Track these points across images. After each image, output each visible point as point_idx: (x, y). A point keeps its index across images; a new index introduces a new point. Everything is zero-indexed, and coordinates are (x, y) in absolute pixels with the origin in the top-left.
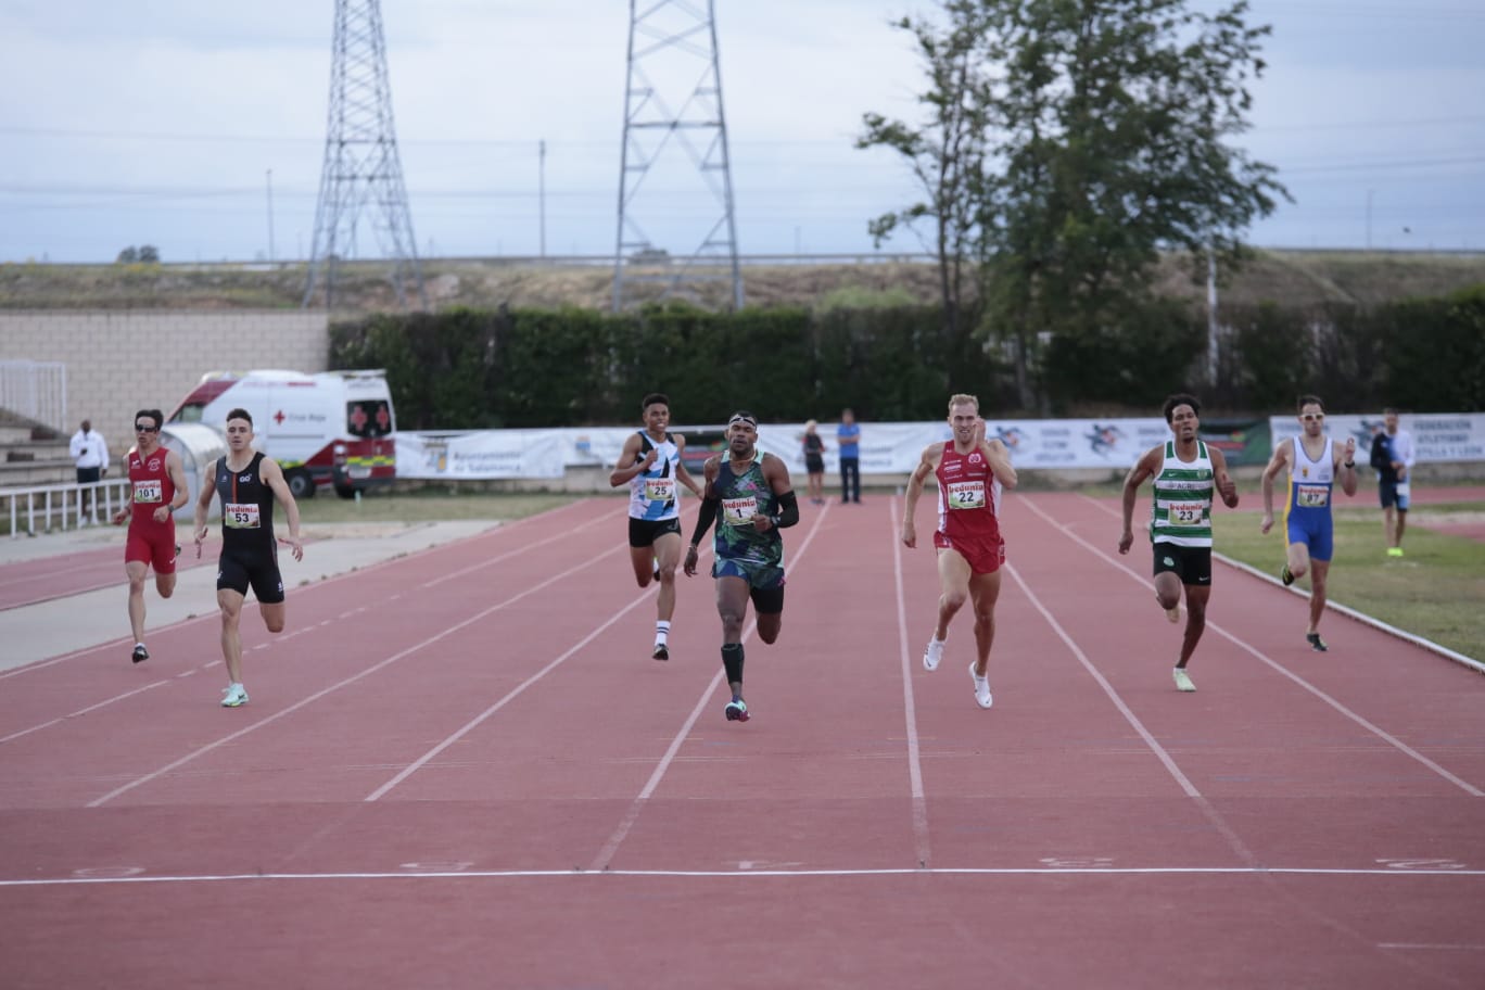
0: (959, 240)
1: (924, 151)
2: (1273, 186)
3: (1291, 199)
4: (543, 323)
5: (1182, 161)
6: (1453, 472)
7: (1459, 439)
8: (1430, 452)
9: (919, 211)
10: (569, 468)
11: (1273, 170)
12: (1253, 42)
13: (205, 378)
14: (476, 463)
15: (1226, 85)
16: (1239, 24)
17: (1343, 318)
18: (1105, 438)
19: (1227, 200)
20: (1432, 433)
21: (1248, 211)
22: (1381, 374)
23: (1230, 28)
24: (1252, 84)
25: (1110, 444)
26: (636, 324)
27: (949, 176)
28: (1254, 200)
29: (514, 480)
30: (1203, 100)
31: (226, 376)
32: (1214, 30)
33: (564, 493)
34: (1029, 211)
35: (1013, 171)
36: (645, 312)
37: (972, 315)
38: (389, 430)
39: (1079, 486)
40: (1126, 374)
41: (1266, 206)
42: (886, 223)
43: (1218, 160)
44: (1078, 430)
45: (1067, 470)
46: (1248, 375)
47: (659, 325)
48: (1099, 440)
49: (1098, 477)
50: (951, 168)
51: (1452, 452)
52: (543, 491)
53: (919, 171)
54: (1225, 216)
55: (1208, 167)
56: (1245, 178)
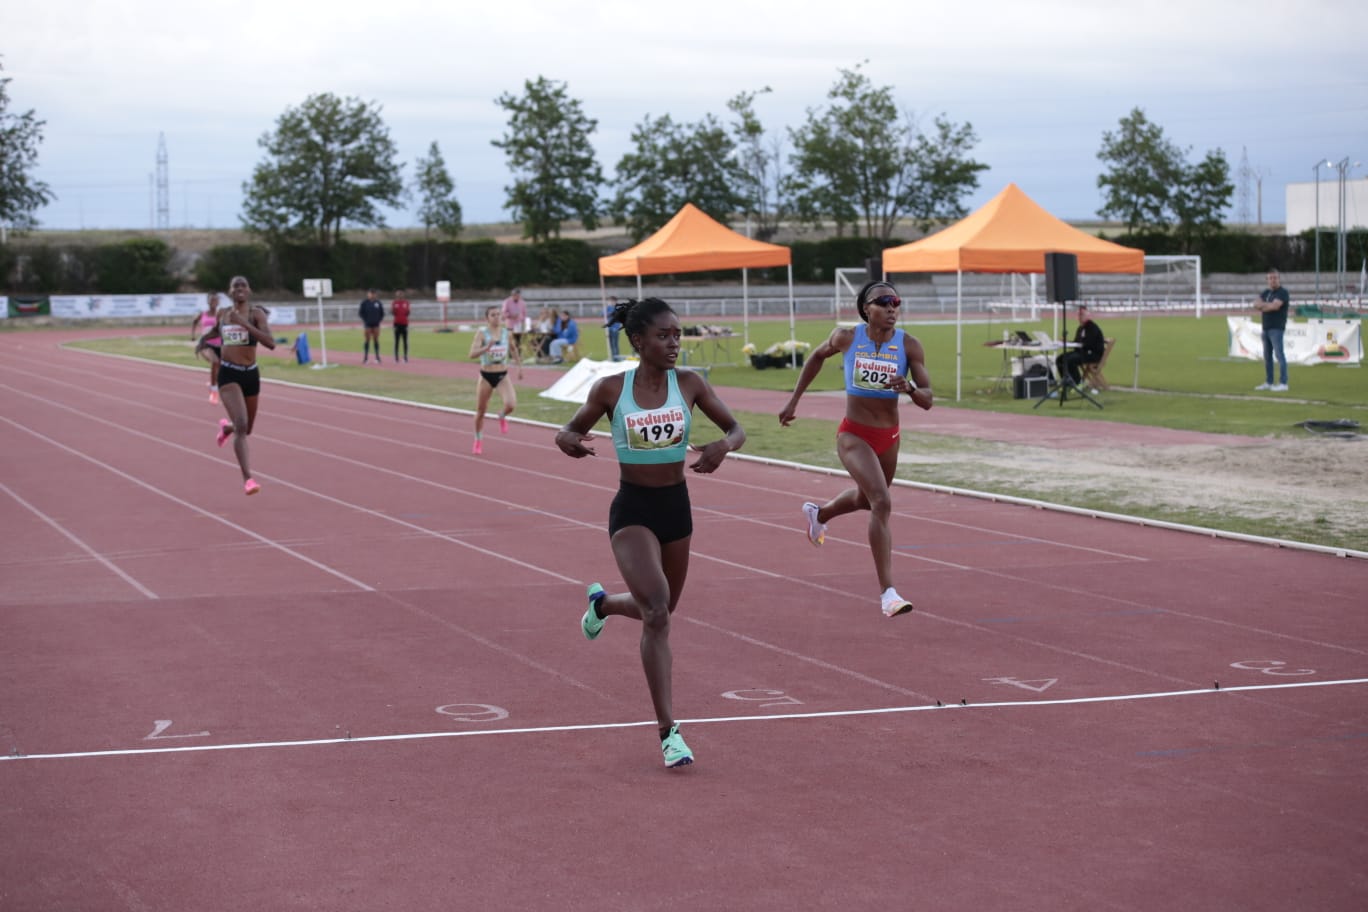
2: (48, 192)
3: (55, 198)
5: (6, 180)
7: (131, 306)
11: (46, 185)
12: (39, 127)
15: (27, 147)
16: (31, 120)
17: (77, 251)
19: (26, 198)
21: (36, 204)
22: (94, 278)
23: (27, 121)
24: (37, 147)
28: (37, 197)
30: (15, 154)
32: (20, 122)
41: (45, 201)
43: (22, 180)
46: (35, 277)
54: (26, 205)
55: (18, 184)
56: (35, 189)
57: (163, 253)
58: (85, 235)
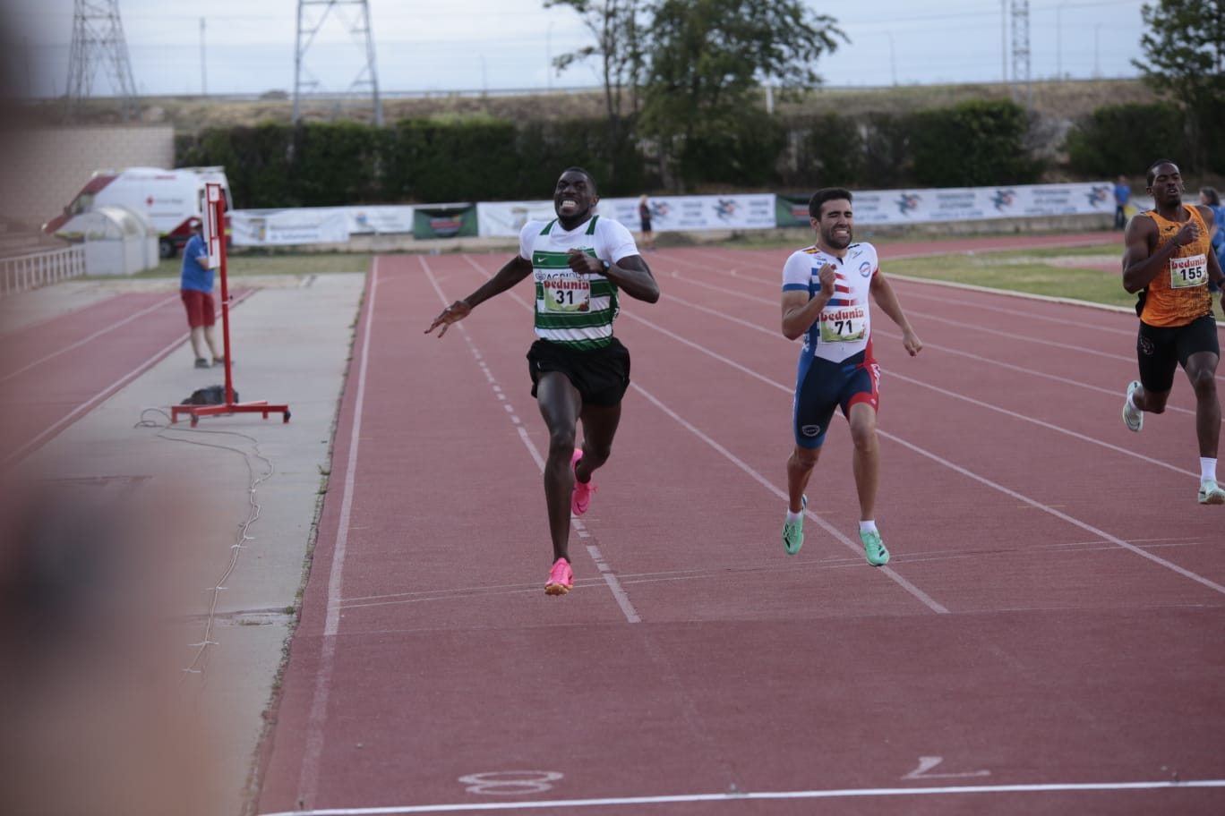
0: (619, 71)
1: (591, 9)
2: (837, 31)
3: (848, 41)
4: (328, 133)
5: (771, 14)
6: (965, 229)
7: (966, 205)
8: (947, 215)
9: (589, 51)
10: (353, 235)
11: (834, 20)
13: (95, 174)
14: (287, 233)
17: (881, 122)
18: (727, 209)
19: (801, 42)
20: (949, 202)
21: (818, 50)
22: (909, 162)
25: (730, 212)
26: (392, 133)
27: (610, 26)
28: (820, 40)
29: (314, 245)
31: (110, 173)
33: (349, 253)
34: (669, 51)
35: (656, 23)
36: (399, 125)
37: (629, 124)
38: (226, 210)
39: (710, 243)
40: (736, 164)
41: (832, 46)
42: (565, 60)
43: (797, 13)
44: (708, 203)
45: (701, 232)
47: (408, 132)
48: (723, 210)
49: (722, 236)
50: (611, 21)
51: (962, 214)
52: (334, 252)
53: (589, 24)
54: (802, 53)
55: (789, 19)
56: (816, 26)
57: (1016, 121)
58: (899, 94)
